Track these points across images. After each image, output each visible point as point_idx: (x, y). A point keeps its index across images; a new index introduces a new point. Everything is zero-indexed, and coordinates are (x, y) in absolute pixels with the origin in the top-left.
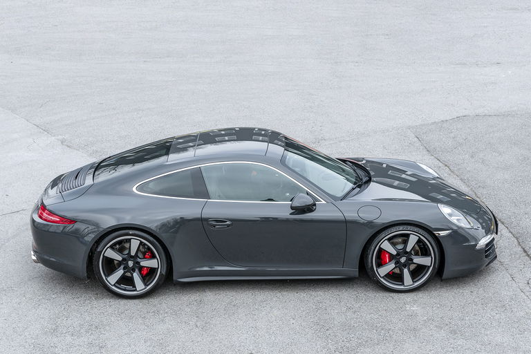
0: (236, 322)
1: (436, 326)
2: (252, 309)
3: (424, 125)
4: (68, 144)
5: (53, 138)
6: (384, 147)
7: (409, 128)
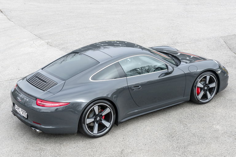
0: (128, 132)
1: (228, 136)
2: (136, 126)
3: (229, 36)
4: (51, 44)
5: (43, 41)
6: (208, 47)
7: (221, 37)
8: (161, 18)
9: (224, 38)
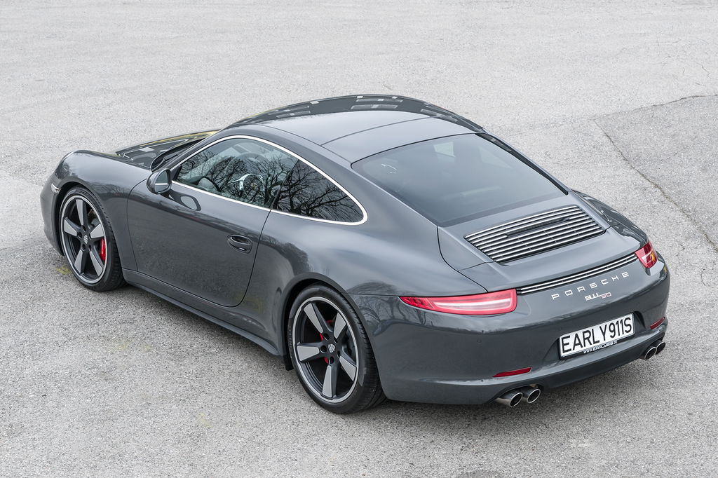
7: (594, 118)
8: (379, 53)
9: (603, 122)
